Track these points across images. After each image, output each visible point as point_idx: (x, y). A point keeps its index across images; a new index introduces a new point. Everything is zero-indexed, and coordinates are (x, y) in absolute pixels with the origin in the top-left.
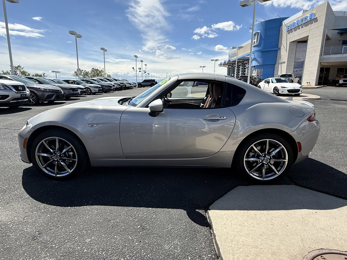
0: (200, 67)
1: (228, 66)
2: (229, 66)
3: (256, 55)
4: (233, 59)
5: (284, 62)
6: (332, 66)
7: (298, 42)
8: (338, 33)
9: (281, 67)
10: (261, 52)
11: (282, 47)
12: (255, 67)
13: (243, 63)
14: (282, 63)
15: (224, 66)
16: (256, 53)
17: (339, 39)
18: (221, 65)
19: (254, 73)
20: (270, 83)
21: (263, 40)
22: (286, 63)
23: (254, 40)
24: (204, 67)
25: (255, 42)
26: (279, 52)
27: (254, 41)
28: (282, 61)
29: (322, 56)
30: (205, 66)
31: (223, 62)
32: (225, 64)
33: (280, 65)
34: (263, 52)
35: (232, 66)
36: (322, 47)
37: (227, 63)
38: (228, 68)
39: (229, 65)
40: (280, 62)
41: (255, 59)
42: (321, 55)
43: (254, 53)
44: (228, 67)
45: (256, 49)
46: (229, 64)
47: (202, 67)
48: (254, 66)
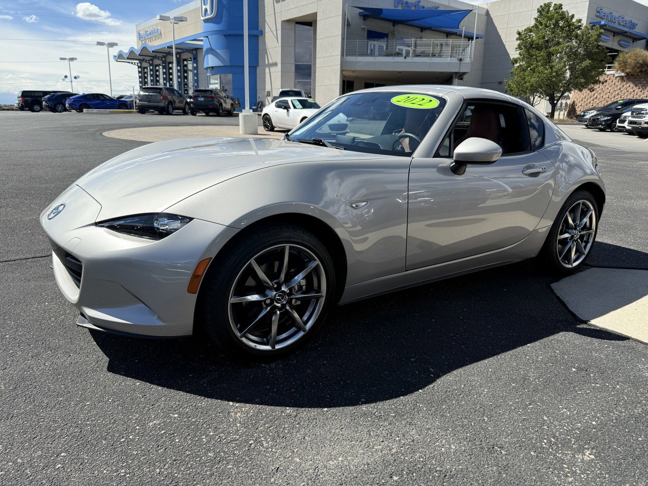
0: (62, 59)
1: (138, 62)
2: (141, 61)
3: (214, 42)
4: (155, 44)
5: (275, 64)
6: (357, 77)
7: (297, 23)
8: (360, 14)
9: (270, 73)
10: (224, 35)
11: (267, 30)
12: (215, 69)
13: (180, 56)
14: (270, 65)
15: (129, 63)
16: (214, 36)
17: (362, 27)
18: (120, 57)
19: (212, 84)
20: (290, 108)
21: (224, 10)
22: (279, 65)
23: (205, 5)
24: (72, 59)
25: (206, 10)
26: (260, 39)
27: (204, 7)
28: (270, 62)
29: (345, 57)
30: (76, 59)
31: (126, 51)
32: (131, 56)
33: (267, 70)
34: (229, 35)
35: (151, 62)
36: (343, 39)
37: (138, 53)
38: (139, 67)
39: (143, 60)
40: (267, 62)
41: (211, 51)
42: (342, 55)
43: (207, 37)
44: (139, 65)
45: (212, 27)
46: (141, 58)
47: (67, 61)
48: (212, 67)
